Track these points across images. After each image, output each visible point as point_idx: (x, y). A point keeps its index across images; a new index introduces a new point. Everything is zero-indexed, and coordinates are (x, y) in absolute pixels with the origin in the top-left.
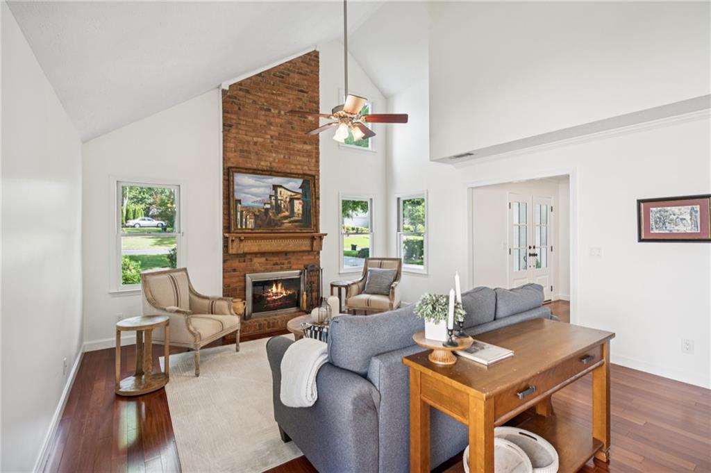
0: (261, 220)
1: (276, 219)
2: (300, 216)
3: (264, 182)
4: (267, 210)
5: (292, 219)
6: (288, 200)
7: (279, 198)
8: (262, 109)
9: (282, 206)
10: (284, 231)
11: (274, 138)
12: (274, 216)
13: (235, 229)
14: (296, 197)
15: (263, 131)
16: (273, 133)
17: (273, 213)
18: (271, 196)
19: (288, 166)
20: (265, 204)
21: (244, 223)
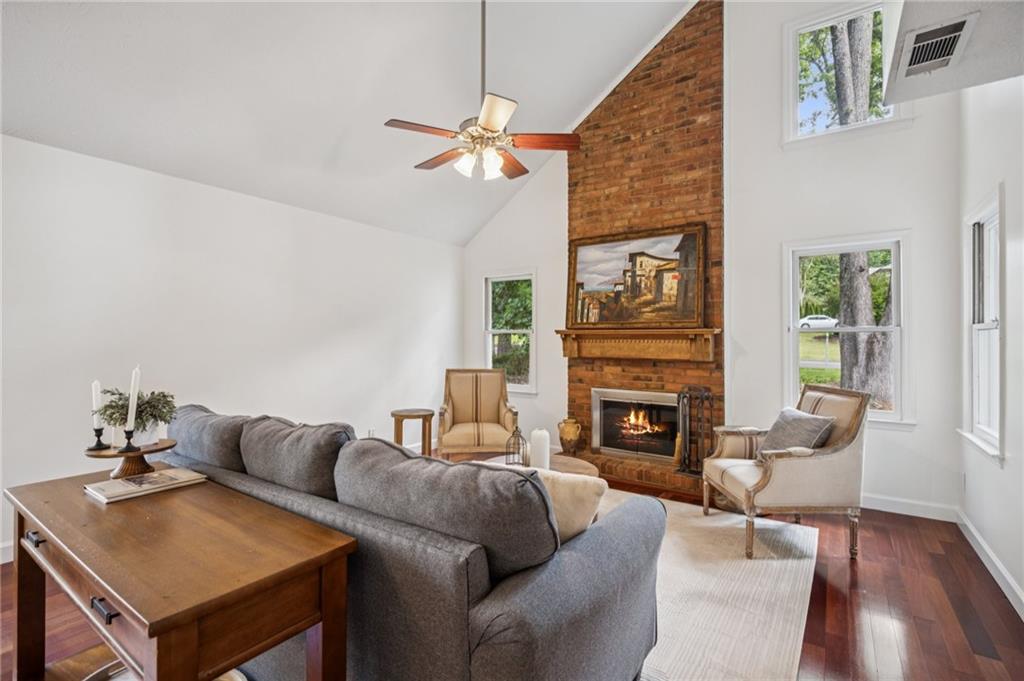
0: (610, 310)
1: (630, 307)
2: (673, 299)
3: (616, 252)
4: (618, 294)
5: (657, 306)
6: (653, 274)
7: (638, 273)
8: (616, 142)
9: (643, 286)
10: (640, 326)
11: (635, 179)
12: (628, 302)
13: (573, 324)
14: (667, 267)
15: (619, 175)
16: (633, 173)
17: (627, 298)
18: (625, 272)
19: (659, 216)
20: (616, 285)
21: (585, 315)
